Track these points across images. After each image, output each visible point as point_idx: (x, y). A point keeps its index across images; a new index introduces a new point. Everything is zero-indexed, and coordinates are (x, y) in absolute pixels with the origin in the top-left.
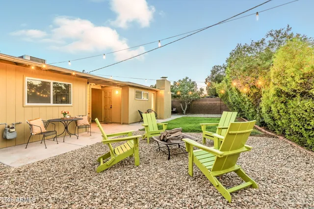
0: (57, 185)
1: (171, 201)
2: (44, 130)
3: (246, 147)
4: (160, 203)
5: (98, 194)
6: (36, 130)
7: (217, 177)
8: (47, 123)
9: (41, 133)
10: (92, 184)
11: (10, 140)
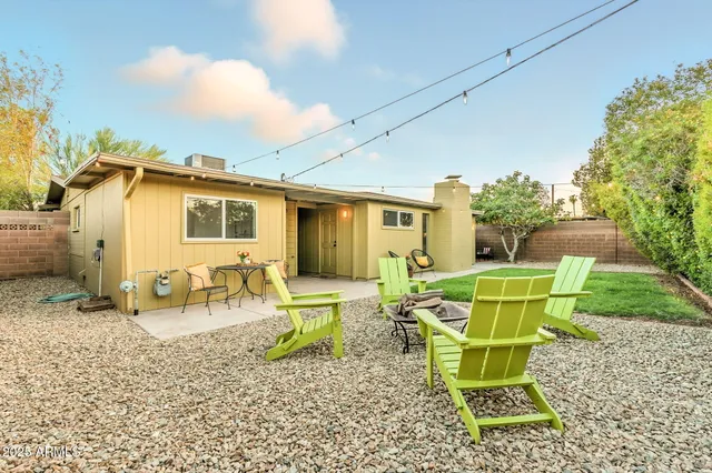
0: (204, 371)
1: (363, 422)
2: (209, 284)
3: (540, 335)
4: (342, 421)
5: (251, 391)
6: (197, 284)
7: (462, 390)
8: (216, 272)
9: (204, 289)
10: (251, 376)
11: (162, 297)
